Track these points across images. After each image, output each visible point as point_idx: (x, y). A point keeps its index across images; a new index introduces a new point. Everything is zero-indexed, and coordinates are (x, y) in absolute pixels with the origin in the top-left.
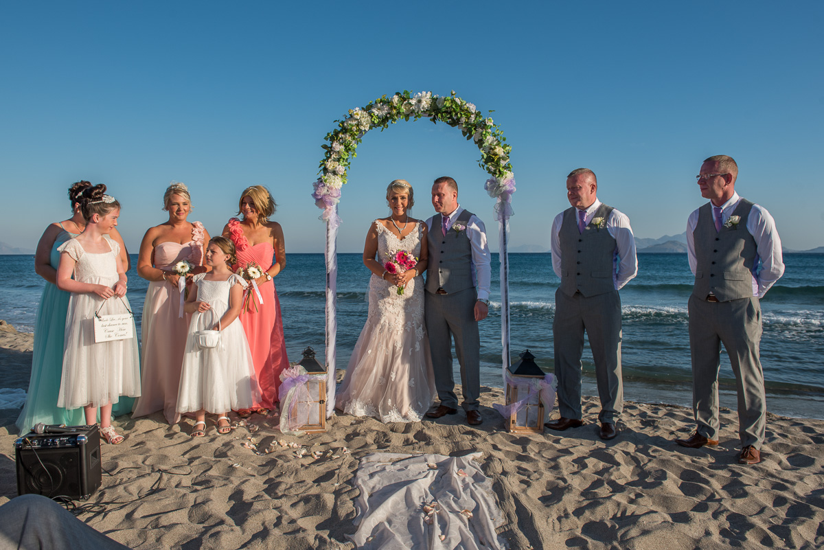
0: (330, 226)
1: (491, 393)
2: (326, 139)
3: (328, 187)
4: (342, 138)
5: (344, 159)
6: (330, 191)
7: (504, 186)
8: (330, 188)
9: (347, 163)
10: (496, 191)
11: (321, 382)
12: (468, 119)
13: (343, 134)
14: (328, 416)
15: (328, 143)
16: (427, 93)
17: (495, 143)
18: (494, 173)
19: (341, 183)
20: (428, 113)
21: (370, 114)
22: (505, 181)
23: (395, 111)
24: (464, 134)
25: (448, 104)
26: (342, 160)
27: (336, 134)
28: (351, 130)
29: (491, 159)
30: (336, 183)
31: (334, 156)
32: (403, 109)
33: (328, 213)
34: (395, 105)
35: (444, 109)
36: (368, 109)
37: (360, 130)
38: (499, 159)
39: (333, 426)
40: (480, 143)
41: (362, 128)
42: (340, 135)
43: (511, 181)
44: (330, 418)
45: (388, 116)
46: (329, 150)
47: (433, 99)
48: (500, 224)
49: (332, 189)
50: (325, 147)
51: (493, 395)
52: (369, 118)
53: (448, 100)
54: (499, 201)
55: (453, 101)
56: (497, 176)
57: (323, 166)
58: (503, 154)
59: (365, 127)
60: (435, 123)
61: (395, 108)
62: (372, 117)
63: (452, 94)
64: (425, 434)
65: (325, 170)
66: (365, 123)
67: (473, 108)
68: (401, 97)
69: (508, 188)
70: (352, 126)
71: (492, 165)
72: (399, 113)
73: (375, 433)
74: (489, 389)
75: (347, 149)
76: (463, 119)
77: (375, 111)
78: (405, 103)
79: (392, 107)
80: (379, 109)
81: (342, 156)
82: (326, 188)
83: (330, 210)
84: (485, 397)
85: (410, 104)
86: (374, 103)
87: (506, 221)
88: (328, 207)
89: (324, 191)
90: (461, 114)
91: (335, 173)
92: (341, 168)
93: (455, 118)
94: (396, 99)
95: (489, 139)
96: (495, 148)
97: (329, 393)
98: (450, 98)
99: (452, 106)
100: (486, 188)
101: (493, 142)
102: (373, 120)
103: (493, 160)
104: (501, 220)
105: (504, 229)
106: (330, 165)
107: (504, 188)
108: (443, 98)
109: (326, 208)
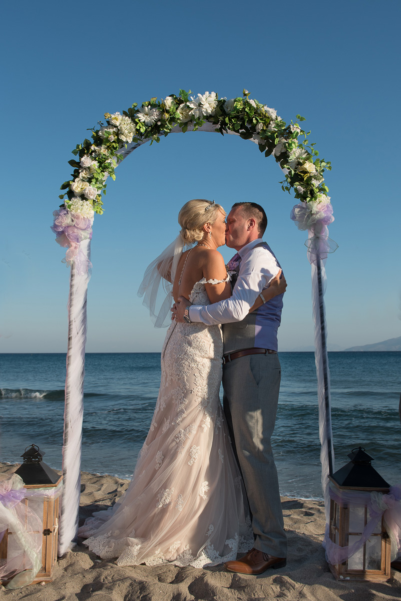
0: (75, 271)
1: (303, 510)
2: (75, 152)
3: (73, 216)
4: (94, 151)
5: (97, 179)
6: (75, 220)
7: (317, 214)
8: (75, 217)
9: (101, 186)
10: (307, 221)
11: (48, 500)
12: (267, 127)
13: (97, 146)
14: (62, 552)
15: (76, 158)
16: (210, 93)
17: (304, 156)
18: (303, 197)
19: (93, 212)
20: (212, 120)
21: (134, 121)
22: (319, 206)
23: (167, 116)
24: (262, 148)
25: (239, 106)
26: (94, 181)
27: (88, 145)
28: (108, 140)
29: (299, 177)
30: (85, 211)
31: (82, 174)
32: (179, 114)
33: (73, 252)
34: (168, 108)
35: (233, 113)
36: (132, 114)
37: (119, 141)
38: (310, 178)
39: (66, 569)
40: (283, 158)
41: (123, 138)
42: (93, 147)
43: (328, 207)
44: (65, 556)
45: (159, 123)
46: (77, 166)
47: (219, 102)
48: (314, 267)
49: (78, 218)
50: (72, 163)
51: (307, 514)
52: (133, 125)
53: (239, 101)
54: (311, 235)
55: (246, 103)
56: (308, 199)
57: (67, 189)
58: (314, 171)
59: (128, 137)
60: (222, 133)
61: (168, 112)
62: (136, 124)
63: (245, 95)
64: (207, 584)
65: (71, 194)
66: (126, 132)
67: (273, 113)
68: (176, 98)
69: (323, 215)
70: (109, 133)
71: (301, 185)
72: (173, 120)
73: (127, 583)
74: (299, 503)
75: (103, 167)
76: (260, 126)
77: (142, 117)
78: (182, 106)
79: (164, 110)
80: (147, 114)
81: (95, 175)
82: (69, 215)
83: (76, 248)
84: (296, 517)
85: (188, 107)
86: (139, 107)
87: (322, 261)
88: (74, 244)
89: (67, 220)
90: (256, 119)
91: (83, 197)
92: (92, 190)
93: (249, 126)
94: (169, 101)
95: (295, 153)
96: (304, 163)
97: (65, 517)
98: (241, 99)
99: (244, 109)
100: (294, 218)
101: (301, 154)
102: (138, 128)
103: (302, 179)
104: (315, 262)
105: (319, 273)
106: (77, 186)
107: (318, 216)
108: (233, 100)
109: (69, 246)
